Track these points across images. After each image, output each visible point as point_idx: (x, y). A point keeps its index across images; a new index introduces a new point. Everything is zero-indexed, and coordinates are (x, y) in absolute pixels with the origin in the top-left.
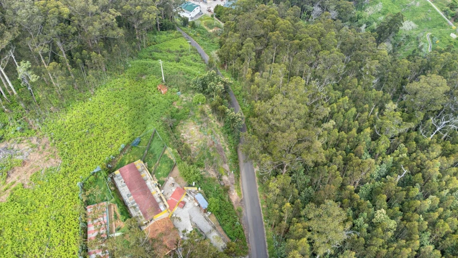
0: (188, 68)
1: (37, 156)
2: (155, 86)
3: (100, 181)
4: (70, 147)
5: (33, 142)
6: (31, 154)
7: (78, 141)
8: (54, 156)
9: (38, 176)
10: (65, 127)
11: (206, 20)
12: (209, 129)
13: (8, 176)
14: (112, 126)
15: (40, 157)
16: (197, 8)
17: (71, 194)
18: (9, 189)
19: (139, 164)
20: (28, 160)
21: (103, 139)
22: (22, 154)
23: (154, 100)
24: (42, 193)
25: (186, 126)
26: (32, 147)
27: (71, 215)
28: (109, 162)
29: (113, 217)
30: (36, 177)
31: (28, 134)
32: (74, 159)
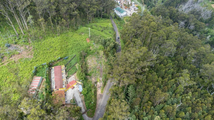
0: (105, 35)
1: (25, 53)
3: (44, 69)
4: (39, 53)
5: (26, 47)
6: (24, 51)
7: (43, 51)
8: (31, 54)
9: (22, 60)
10: (41, 45)
11: (127, 18)
12: (100, 61)
13: (11, 57)
14: (59, 49)
16: (125, 12)
17: (30, 70)
18: (9, 62)
19: (63, 67)
20: (21, 53)
21: (53, 53)
22: (20, 51)
23: (82, 44)
24: (20, 66)
25: (91, 58)
26: (25, 49)
28: (51, 62)
30: (20, 60)
31: (26, 44)
32: (38, 57)
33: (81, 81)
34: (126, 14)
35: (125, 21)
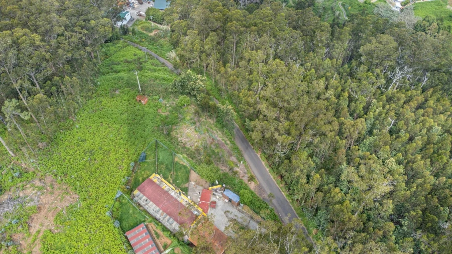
0: (155, 74)
1: (49, 197)
2: (133, 98)
3: (126, 204)
4: (79, 179)
5: (37, 185)
6: (41, 197)
7: (85, 171)
8: (67, 192)
9: (61, 217)
10: (64, 161)
11: (142, 25)
12: (204, 128)
13: (29, 226)
14: (112, 147)
15: (53, 198)
16: (127, 14)
17: (105, 225)
18: (38, 240)
19: (155, 177)
20: (42, 204)
21: (109, 163)
22: (32, 200)
23: (139, 112)
24: (76, 233)
25: (180, 130)
26: (39, 190)
27: (114, 246)
28: (127, 183)
29: (154, 236)
30: (60, 219)
31: (28, 178)
32: (91, 190)
33: (217, 183)
34: (131, 17)
35: (144, 32)
